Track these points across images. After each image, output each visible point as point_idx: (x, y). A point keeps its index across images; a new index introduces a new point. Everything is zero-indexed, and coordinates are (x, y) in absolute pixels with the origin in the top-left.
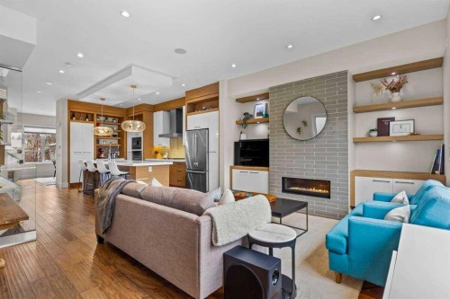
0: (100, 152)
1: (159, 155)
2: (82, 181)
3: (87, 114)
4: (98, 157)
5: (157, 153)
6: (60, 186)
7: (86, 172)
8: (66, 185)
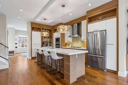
0: (43, 44)
1: (67, 45)
2: (36, 56)
3: (38, 28)
4: (42, 46)
5: (66, 44)
6: (28, 58)
7: (38, 54)
8: (30, 58)
